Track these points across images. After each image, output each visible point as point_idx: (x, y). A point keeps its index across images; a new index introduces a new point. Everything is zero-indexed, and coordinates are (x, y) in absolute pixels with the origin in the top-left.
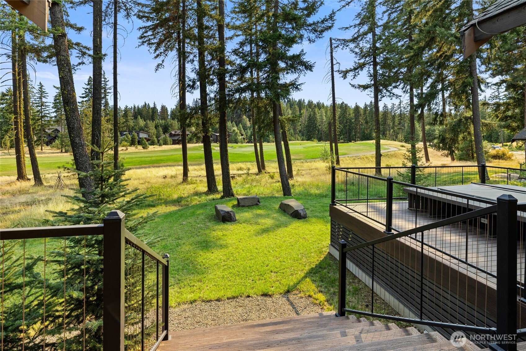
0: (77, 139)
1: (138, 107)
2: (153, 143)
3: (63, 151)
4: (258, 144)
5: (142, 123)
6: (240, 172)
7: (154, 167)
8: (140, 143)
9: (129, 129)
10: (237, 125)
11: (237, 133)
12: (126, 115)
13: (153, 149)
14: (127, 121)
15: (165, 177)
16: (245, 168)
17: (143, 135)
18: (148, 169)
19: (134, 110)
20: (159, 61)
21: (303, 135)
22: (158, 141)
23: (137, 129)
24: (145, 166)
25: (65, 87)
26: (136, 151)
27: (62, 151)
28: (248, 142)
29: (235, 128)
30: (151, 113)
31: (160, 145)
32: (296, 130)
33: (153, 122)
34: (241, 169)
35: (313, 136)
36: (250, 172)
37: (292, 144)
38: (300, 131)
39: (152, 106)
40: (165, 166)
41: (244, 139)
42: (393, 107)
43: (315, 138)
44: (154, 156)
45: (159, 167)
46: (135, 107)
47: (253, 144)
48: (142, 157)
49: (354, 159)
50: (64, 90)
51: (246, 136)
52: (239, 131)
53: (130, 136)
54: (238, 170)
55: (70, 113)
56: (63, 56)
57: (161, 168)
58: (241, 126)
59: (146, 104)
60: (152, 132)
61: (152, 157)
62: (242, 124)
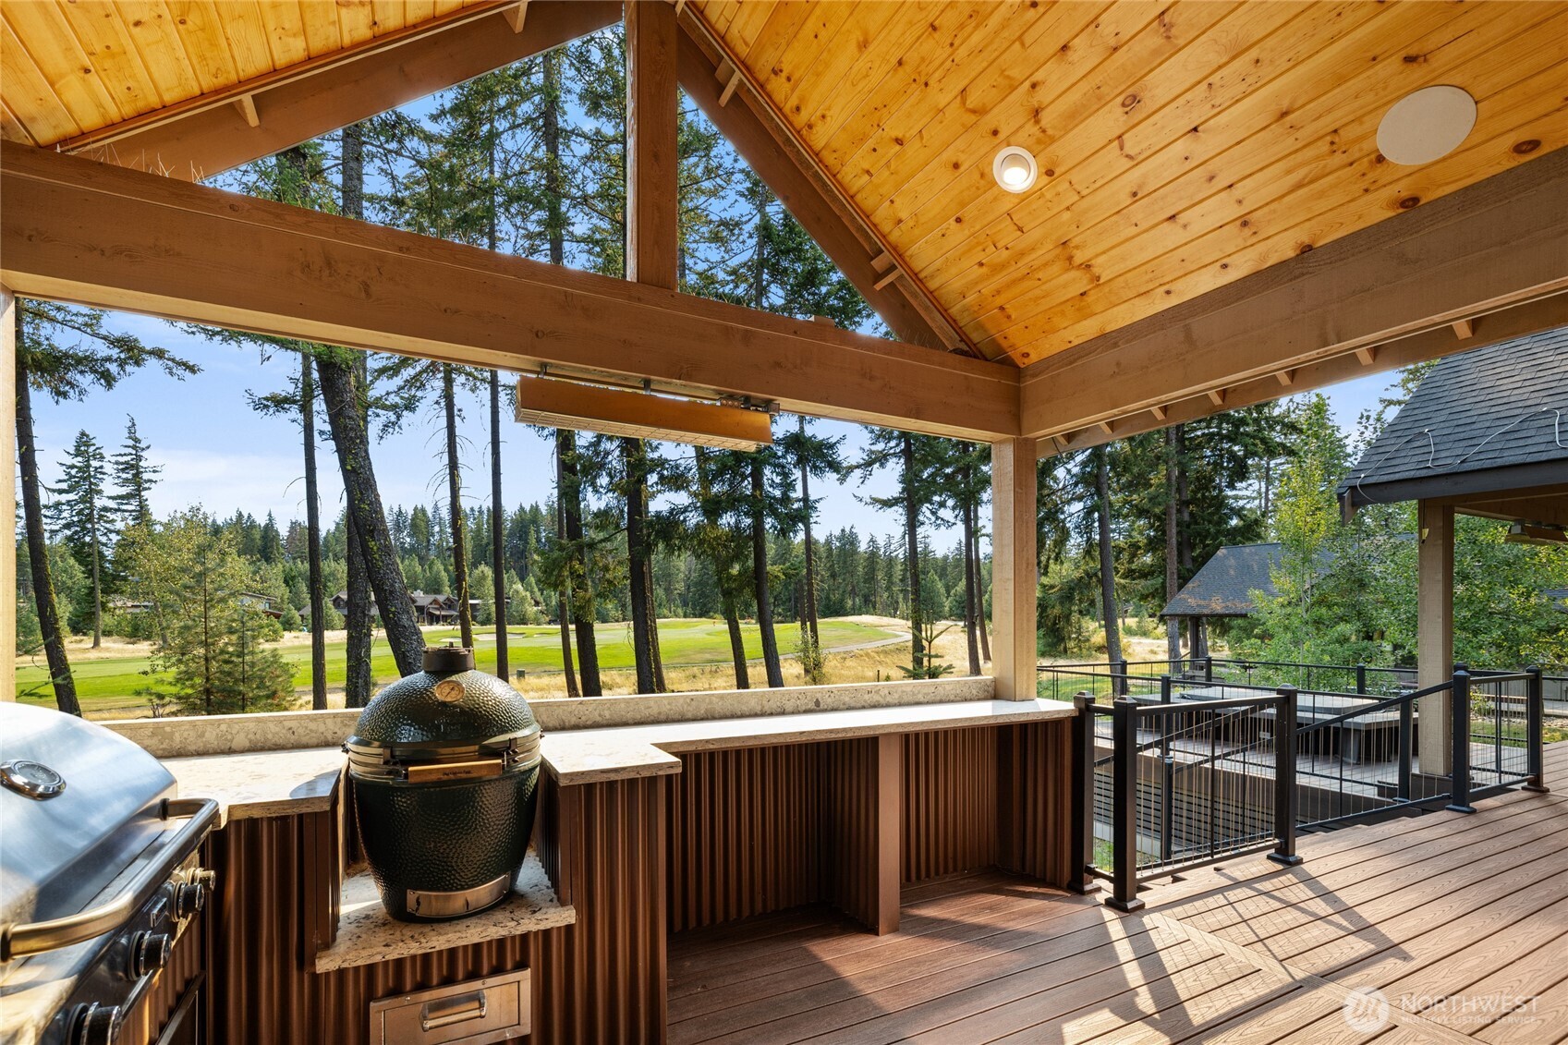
0: (405, 617)
2: (289, 626)
10: (522, 580)
11: (522, 600)
13: (295, 644)
21: (685, 604)
22: (302, 619)
25: (361, 493)
28: (551, 622)
29: (519, 586)
32: (672, 592)
35: (711, 608)
37: (666, 626)
38: (680, 595)
39: (261, 520)
41: (542, 613)
42: (888, 545)
43: (715, 613)
47: (559, 627)
49: (845, 659)
50: (361, 500)
51: (547, 605)
52: (528, 594)
55: (380, 556)
56: (350, 418)
58: (531, 579)
59: (240, 515)
60: (278, 593)
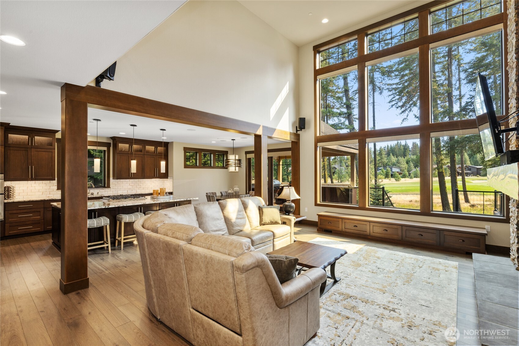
1: (391, 146)
2: (404, 176)
3: (340, 181)
5: (394, 159)
7: (403, 194)
8: (392, 176)
9: (383, 165)
12: (380, 154)
13: (404, 182)
14: (382, 158)
15: (411, 201)
17: (395, 170)
18: (398, 196)
19: (388, 149)
20: (404, 115)
22: (410, 174)
23: (390, 164)
24: (396, 193)
26: (389, 183)
27: (338, 181)
30: (403, 150)
31: (411, 178)
33: (404, 158)
40: (412, 194)
44: (404, 187)
45: (407, 194)
46: (388, 146)
48: (394, 187)
53: (385, 171)
57: (408, 196)
60: (404, 166)
61: (402, 187)
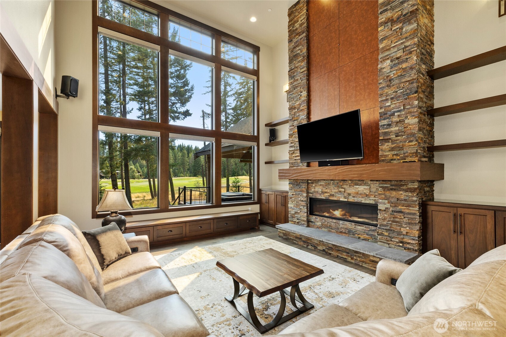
4: (152, 180)
6: (138, 199)
11: (134, 171)
16: (142, 196)
21: (191, 173)
28: (144, 178)
29: (133, 167)
32: (185, 169)
34: (138, 197)
36: (146, 198)
38: (188, 169)
41: (141, 175)
47: (148, 180)
51: (143, 173)
52: (136, 169)
54: (136, 198)
58: (138, 164)
62: (138, 163)
